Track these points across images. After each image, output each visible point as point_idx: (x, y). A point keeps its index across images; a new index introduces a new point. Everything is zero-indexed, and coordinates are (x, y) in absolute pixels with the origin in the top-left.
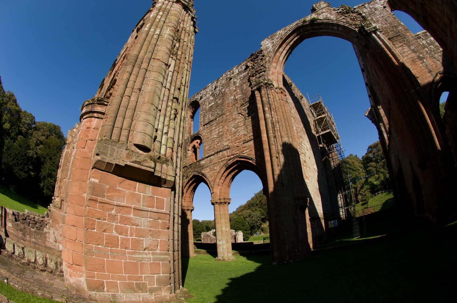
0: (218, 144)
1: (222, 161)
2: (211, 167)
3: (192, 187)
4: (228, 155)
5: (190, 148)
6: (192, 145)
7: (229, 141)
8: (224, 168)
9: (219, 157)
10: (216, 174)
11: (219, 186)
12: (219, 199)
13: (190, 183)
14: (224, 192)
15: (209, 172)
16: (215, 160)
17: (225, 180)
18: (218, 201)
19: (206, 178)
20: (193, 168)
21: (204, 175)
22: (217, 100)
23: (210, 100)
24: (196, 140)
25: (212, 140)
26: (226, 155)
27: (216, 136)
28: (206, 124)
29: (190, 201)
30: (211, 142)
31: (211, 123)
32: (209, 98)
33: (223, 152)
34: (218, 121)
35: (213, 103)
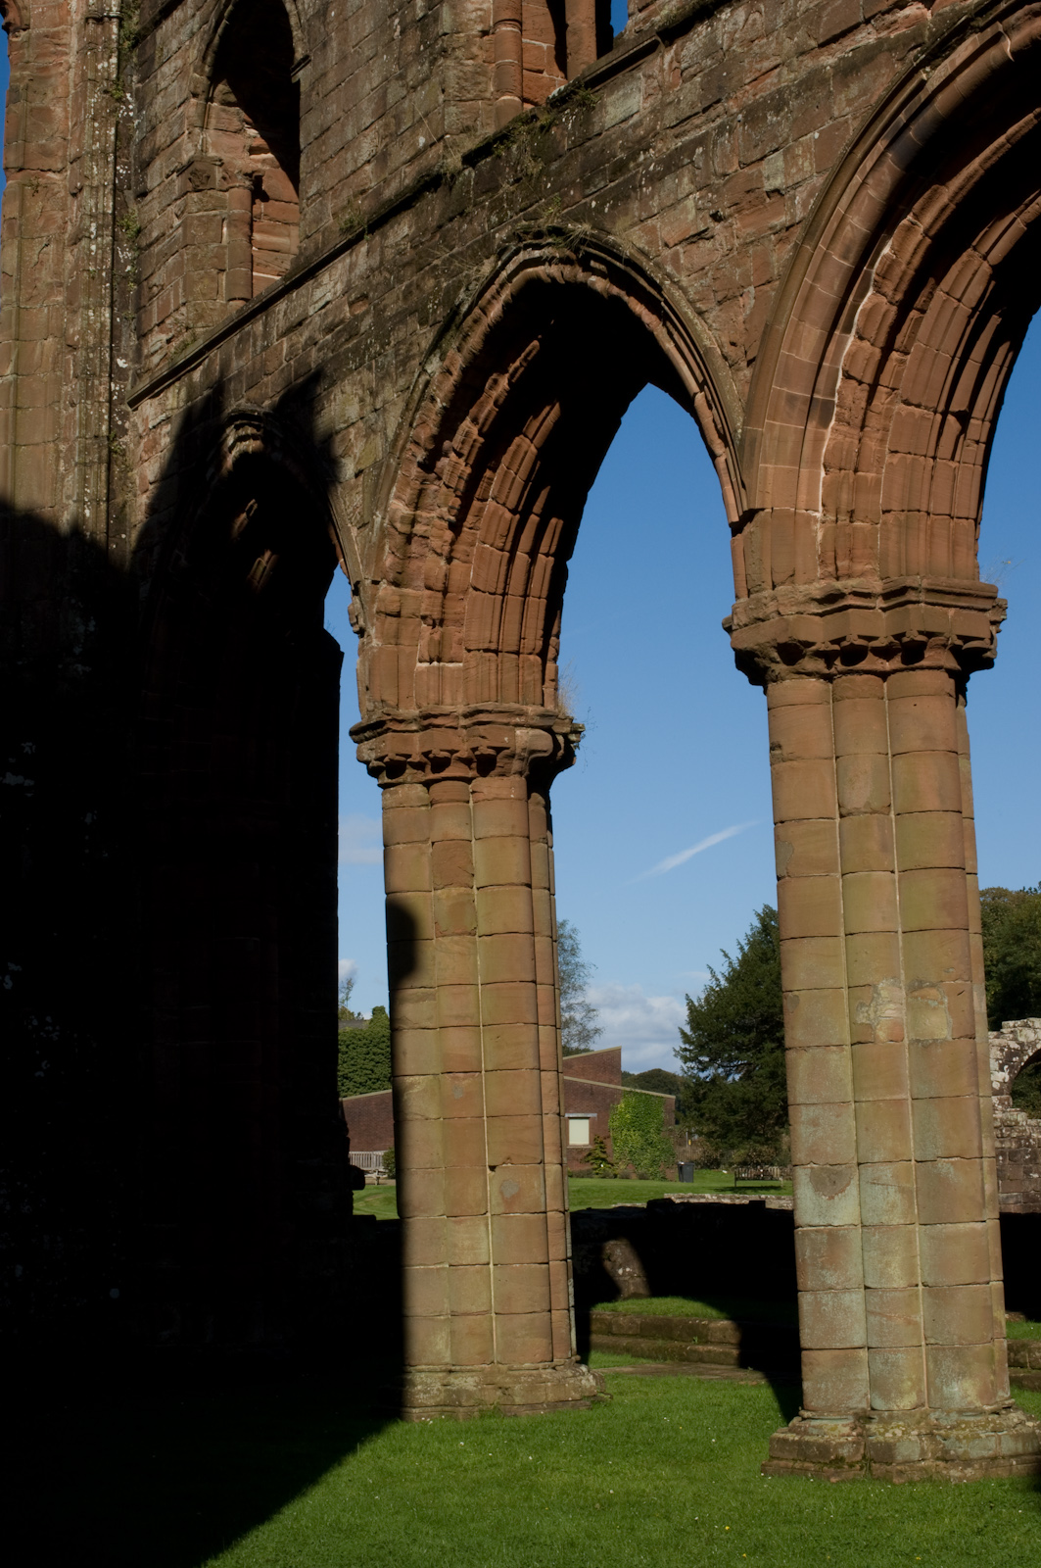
1: (847, 71)
2: (726, 157)
3: (525, 448)
8: (869, 163)
10: (780, 255)
11: (825, 423)
12: (821, 601)
13: (495, 394)
14: (895, 506)
15: (700, 236)
16: (763, 57)
17: (900, 339)
18: (803, 637)
19: (668, 324)
20: (511, 202)
21: (642, 282)
29: (509, 641)
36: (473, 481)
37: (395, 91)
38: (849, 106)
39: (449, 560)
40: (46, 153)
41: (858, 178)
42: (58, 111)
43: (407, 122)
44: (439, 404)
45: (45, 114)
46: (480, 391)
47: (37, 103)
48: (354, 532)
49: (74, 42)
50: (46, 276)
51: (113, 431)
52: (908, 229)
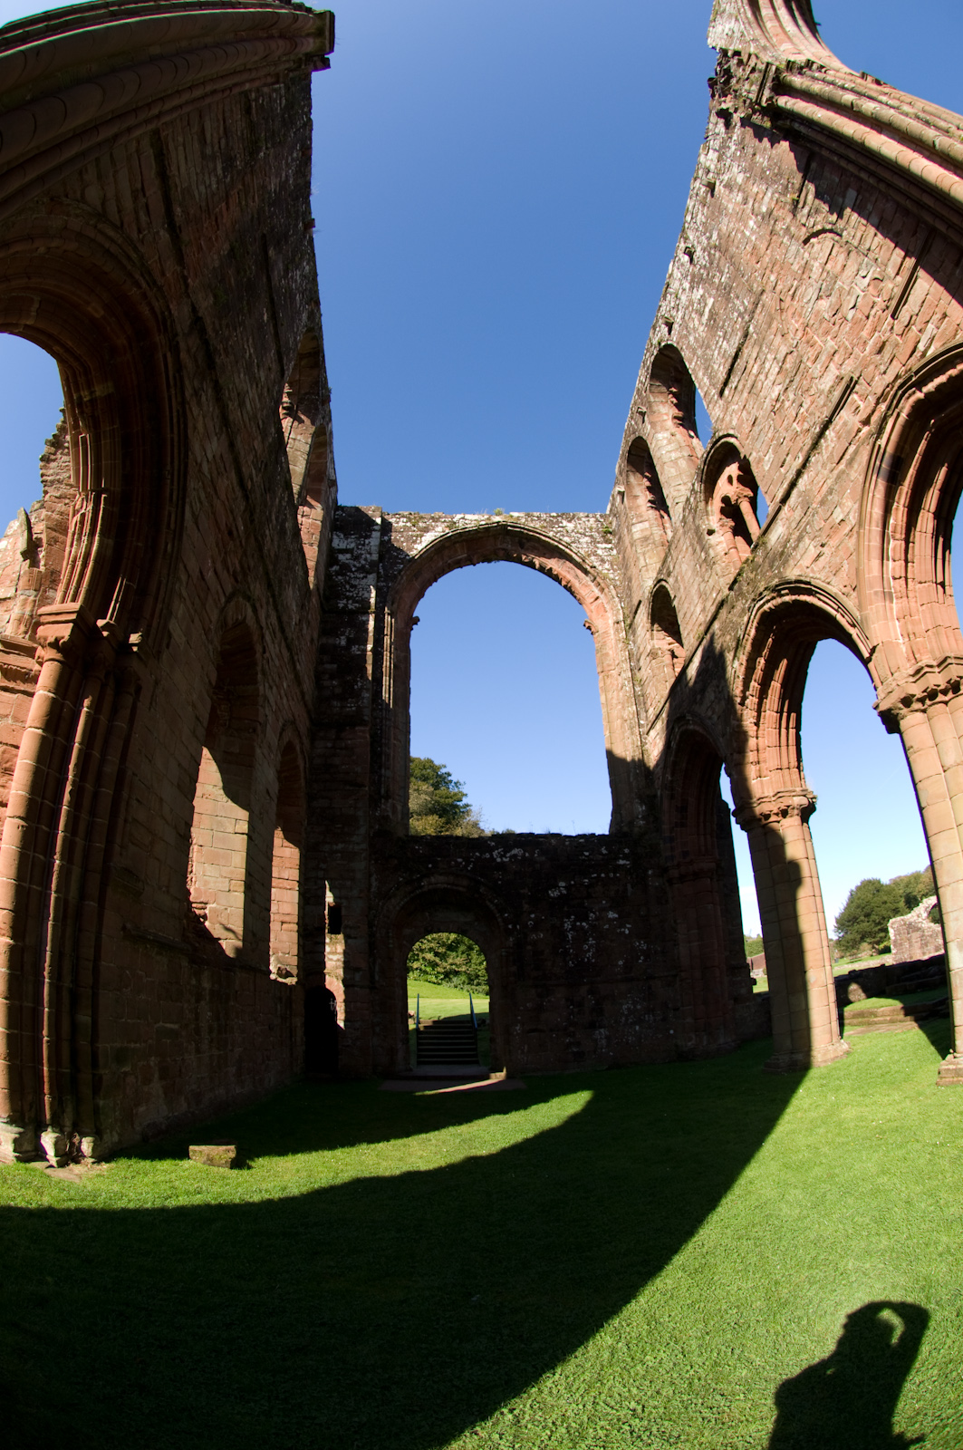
0: (802, 410)
1: (851, 462)
2: (819, 523)
3: (776, 686)
4: (865, 416)
5: (714, 519)
6: (716, 504)
7: (836, 358)
8: (872, 486)
9: (832, 453)
10: (851, 543)
11: (891, 601)
12: (913, 676)
13: (760, 667)
14: (930, 627)
15: (819, 556)
16: (818, 483)
17: (909, 556)
18: (911, 693)
19: (818, 595)
20: (748, 592)
21: (803, 586)
22: (717, 281)
23: (695, 305)
24: (722, 476)
25: (773, 414)
26: (854, 424)
27: (777, 389)
28: (726, 383)
29: (785, 765)
30: (772, 428)
31: (740, 363)
32: (691, 302)
33: (838, 422)
34: (757, 334)
35: (710, 301)
36: (760, 704)
37: (703, 585)
38: (857, 473)
39: (757, 738)
40: (609, 665)
41: (871, 495)
42: (611, 652)
43: (708, 592)
44: (741, 677)
45: (607, 654)
46: (755, 668)
47: (604, 652)
48: (721, 739)
49: (612, 632)
50: (615, 701)
51: (643, 744)
52: (897, 509)
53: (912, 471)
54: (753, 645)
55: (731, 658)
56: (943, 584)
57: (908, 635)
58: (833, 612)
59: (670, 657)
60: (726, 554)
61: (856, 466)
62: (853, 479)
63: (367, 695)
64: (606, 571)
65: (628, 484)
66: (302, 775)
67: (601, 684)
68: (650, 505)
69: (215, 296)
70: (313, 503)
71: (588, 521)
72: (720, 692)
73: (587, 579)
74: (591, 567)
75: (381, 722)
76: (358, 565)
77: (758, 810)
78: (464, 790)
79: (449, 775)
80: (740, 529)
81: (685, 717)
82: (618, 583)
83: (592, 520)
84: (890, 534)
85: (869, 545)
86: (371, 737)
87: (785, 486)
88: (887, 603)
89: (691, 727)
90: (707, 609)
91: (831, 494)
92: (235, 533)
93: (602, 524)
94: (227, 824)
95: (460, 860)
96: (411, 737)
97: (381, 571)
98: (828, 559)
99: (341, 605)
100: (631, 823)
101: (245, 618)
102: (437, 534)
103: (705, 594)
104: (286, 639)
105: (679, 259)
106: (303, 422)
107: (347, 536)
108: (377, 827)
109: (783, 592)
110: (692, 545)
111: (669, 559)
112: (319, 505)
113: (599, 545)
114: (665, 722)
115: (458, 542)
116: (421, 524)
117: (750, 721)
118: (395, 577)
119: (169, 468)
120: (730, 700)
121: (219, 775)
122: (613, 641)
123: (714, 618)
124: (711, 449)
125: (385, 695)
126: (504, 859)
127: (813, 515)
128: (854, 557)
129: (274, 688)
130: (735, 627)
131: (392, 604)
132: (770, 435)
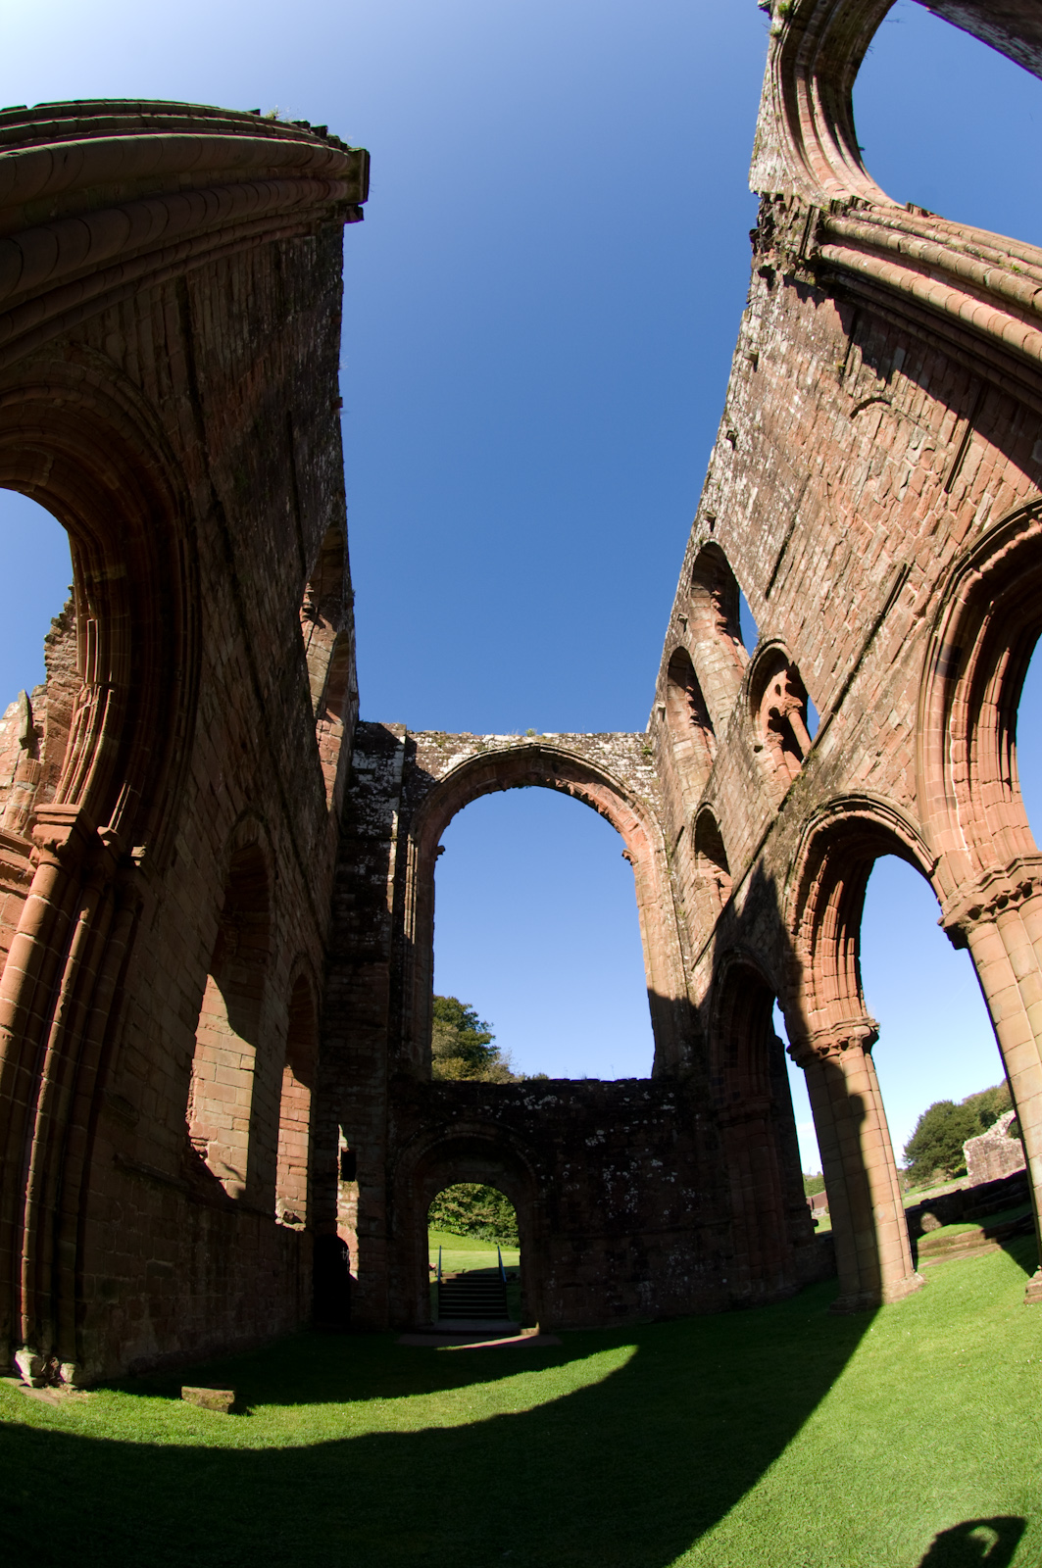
0: (853, 606)
2: (873, 730)
3: (831, 910)
4: (920, 607)
5: (761, 734)
6: (764, 717)
7: (888, 542)
8: (930, 684)
9: (886, 651)
10: (909, 749)
11: (954, 807)
12: (980, 885)
13: (813, 892)
14: (997, 830)
15: (875, 766)
16: (872, 686)
17: (972, 756)
18: (978, 903)
19: (875, 809)
20: (799, 812)
21: (858, 800)
22: (761, 467)
23: (739, 496)
24: (769, 686)
25: (822, 613)
26: (908, 617)
27: (827, 585)
28: (772, 583)
29: (844, 993)
30: (822, 629)
31: (787, 559)
32: (734, 493)
33: (892, 615)
34: (804, 525)
35: (754, 491)
36: (815, 931)
37: (750, 807)
38: (913, 672)
39: (812, 968)
40: (650, 898)
41: (928, 693)
42: (652, 884)
43: (757, 815)
44: (794, 904)
45: (647, 886)
46: (808, 894)
47: (645, 884)
48: (773, 972)
49: (653, 861)
50: (656, 936)
51: (687, 981)
52: (957, 706)
53: (972, 662)
54: (805, 868)
55: (782, 884)
56: (1009, 781)
57: (973, 842)
58: (892, 826)
59: (716, 886)
60: (775, 771)
61: (911, 663)
62: (909, 678)
63: (387, 929)
64: (646, 796)
65: (669, 700)
66: (315, 1011)
67: (641, 919)
68: (692, 721)
69: (236, 480)
70: (333, 717)
71: (627, 741)
72: (771, 922)
73: (626, 805)
74: (630, 792)
75: (402, 958)
76: (379, 787)
77: (815, 1044)
78: (492, 1031)
79: (476, 1015)
80: (790, 744)
81: (733, 950)
82: (659, 808)
83: (631, 740)
84: (951, 733)
85: (928, 749)
86: (391, 974)
87: (837, 692)
88: (950, 809)
89: (740, 961)
90: (755, 833)
91: (886, 697)
92: (249, 745)
93: (642, 745)
94: (232, 1059)
95: (487, 1107)
96: (435, 975)
97: (404, 794)
98: (885, 769)
99: (360, 831)
100: (675, 1066)
101: (258, 838)
102: (464, 756)
103: (753, 817)
104: (300, 865)
105: (722, 446)
106: (324, 627)
107: (368, 755)
108: (396, 1070)
109: (837, 809)
110: (738, 764)
111: (714, 781)
112: (339, 720)
113: (638, 768)
114: (712, 956)
115: (487, 765)
116: (447, 745)
117: (803, 950)
118: (420, 801)
119: (180, 668)
120: (782, 929)
121: (224, 1006)
122: (654, 872)
123: (763, 842)
124: (757, 657)
125: (407, 930)
126: (536, 1107)
127: (868, 722)
128: (912, 764)
129: (287, 917)
130: (786, 851)
131: (416, 832)
132: (819, 637)
